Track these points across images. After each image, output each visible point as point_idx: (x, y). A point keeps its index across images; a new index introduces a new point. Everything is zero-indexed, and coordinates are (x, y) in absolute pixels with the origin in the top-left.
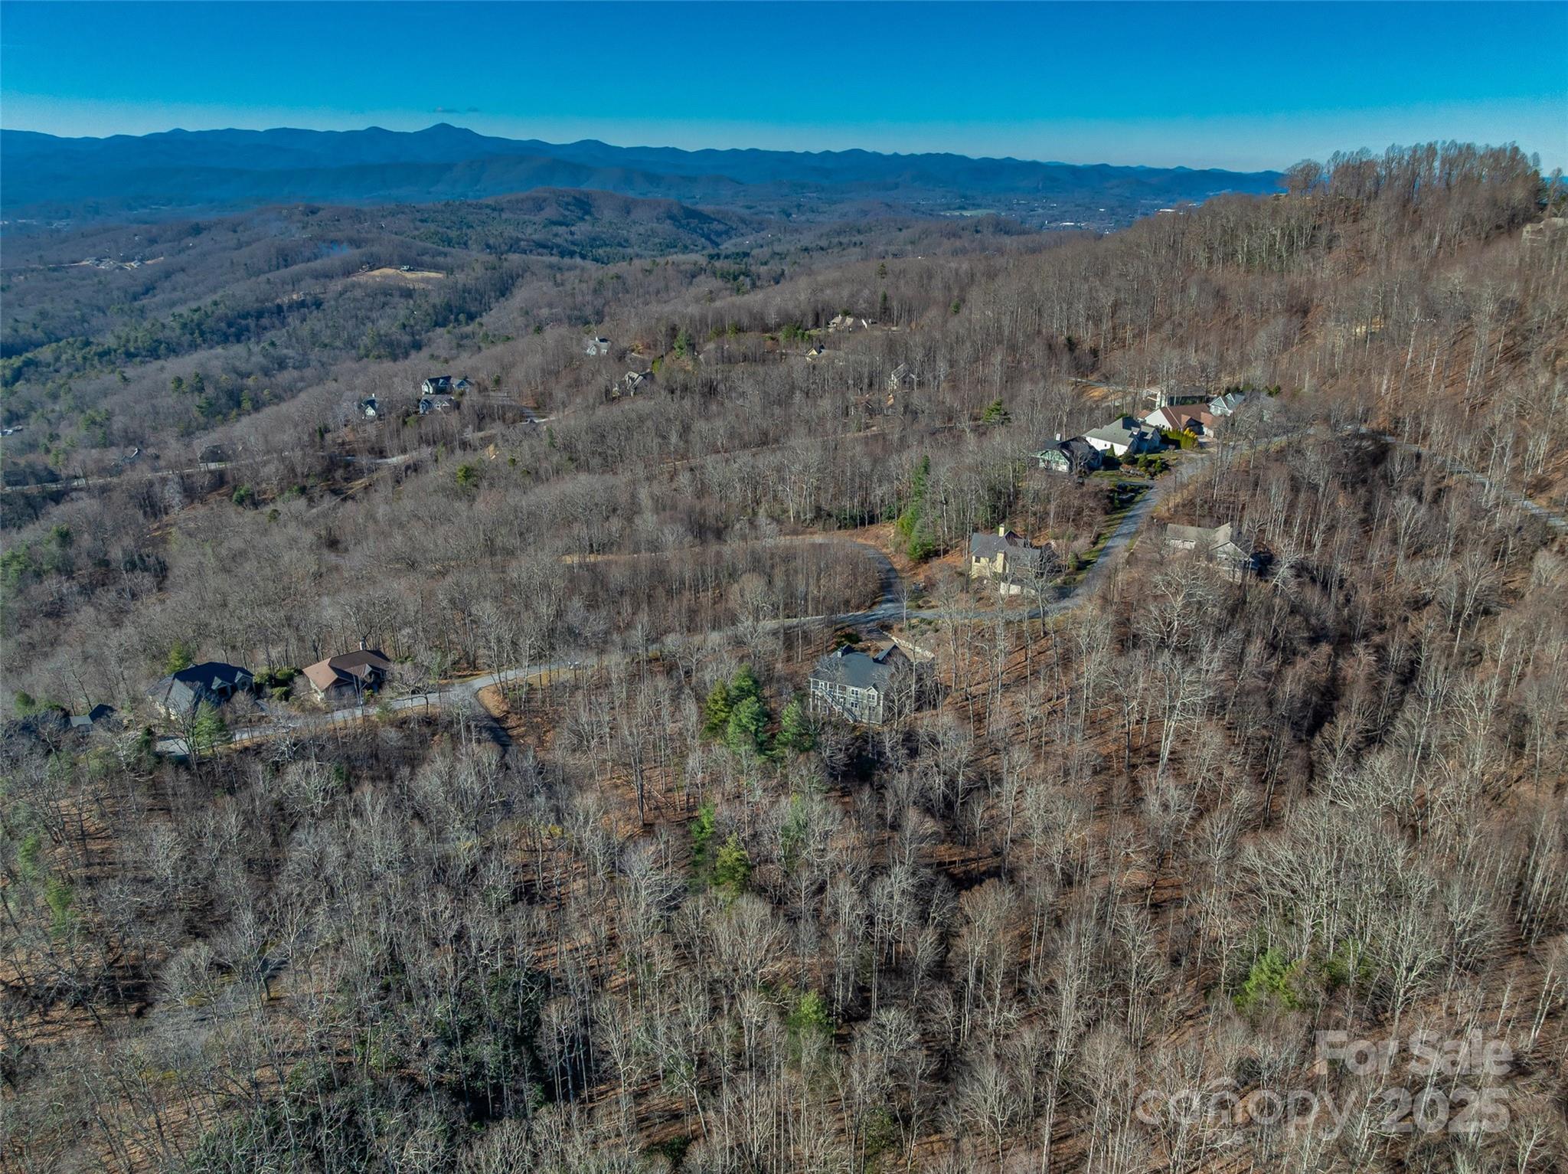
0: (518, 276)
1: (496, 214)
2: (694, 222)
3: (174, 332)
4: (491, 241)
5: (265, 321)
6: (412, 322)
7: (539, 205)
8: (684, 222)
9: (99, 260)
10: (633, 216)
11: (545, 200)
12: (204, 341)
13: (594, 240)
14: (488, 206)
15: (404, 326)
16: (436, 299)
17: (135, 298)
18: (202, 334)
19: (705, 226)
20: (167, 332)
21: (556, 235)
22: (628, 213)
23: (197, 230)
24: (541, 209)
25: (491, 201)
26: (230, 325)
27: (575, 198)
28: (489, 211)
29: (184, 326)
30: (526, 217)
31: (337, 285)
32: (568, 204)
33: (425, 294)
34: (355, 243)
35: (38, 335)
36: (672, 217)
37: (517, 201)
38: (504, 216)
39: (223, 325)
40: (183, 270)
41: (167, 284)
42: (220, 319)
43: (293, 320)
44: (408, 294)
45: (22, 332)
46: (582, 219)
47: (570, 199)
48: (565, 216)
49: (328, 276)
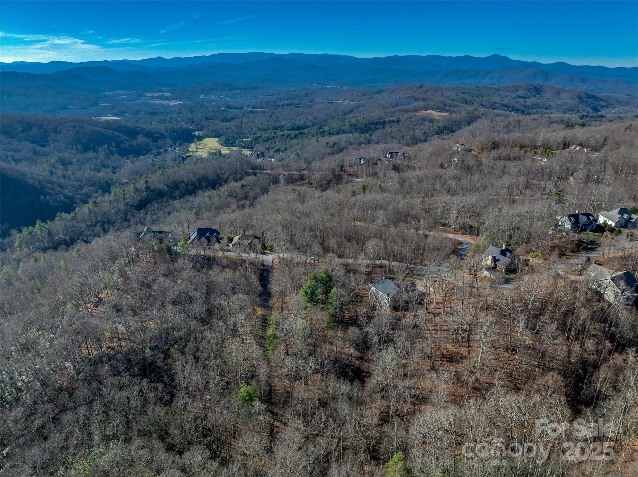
0: (479, 117)
1: (496, 92)
2: (590, 100)
3: (346, 127)
4: (484, 103)
5: (378, 126)
6: (428, 132)
7: (517, 89)
8: (585, 100)
9: (344, 101)
10: (560, 96)
11: (520, 87)
12: (355, 131)
13: (535, 105)
14: (494, 88)
15: (425, 133)
16: (441, 124)
17: (345, 114)
18: (355, 128)
19: (596, 103)
20: (345, 127)
21: (518, 102)
22: (558, 94)
23: (380, 92)
24: (517, 91)
25: (496, 87)
26: (365, 126)
27: (535, 87)
28: (494, 90)
29: (350, 125)
30: (509, 94)
31: (407, 116)
32: (530, 89)
33: (438, 121)
34: (424, 100)
35: (310, 124)
36: (580, 98)
37: (508, 87)
38: (500, 93)
39: (363, 126)
40: (364, 106)
41: (356, 111)
42: (362, 124)
43: (387, 127)
44: (432, 120)
45: (307, 123)
46: (535, 96)
47: (532, 87)
48: (527, 94)
49: (407, 111)
